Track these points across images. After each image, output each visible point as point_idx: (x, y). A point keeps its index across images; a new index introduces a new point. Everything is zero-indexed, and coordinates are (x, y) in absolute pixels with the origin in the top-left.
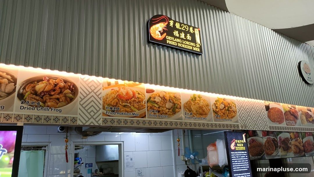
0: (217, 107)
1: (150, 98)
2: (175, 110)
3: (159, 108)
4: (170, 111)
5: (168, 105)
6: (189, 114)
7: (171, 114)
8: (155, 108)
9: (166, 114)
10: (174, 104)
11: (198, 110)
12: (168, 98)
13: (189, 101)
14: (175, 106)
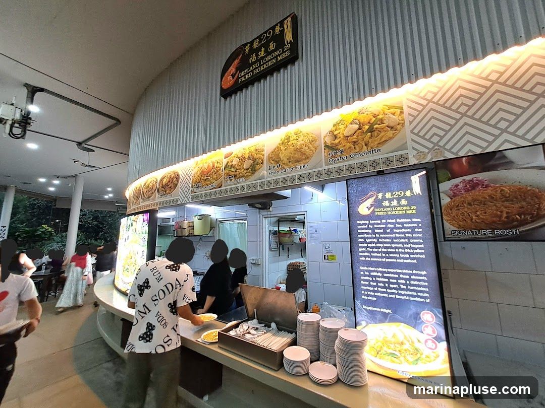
0: (336, 137)
1: (228, 162)
2: (255, 167)
3: (236, 171)
4: (248, 171)
5: (247, 165)
6: (276, 166)
7: (250, 174)
8: (232, 173)
9: (244, 176)
10: (254, 160)
11: (292, 156)
12: (246, 156)
13: (278, 147)
14: (256, 163)
